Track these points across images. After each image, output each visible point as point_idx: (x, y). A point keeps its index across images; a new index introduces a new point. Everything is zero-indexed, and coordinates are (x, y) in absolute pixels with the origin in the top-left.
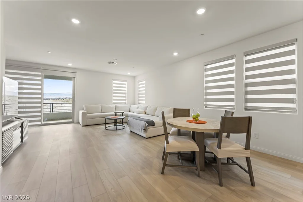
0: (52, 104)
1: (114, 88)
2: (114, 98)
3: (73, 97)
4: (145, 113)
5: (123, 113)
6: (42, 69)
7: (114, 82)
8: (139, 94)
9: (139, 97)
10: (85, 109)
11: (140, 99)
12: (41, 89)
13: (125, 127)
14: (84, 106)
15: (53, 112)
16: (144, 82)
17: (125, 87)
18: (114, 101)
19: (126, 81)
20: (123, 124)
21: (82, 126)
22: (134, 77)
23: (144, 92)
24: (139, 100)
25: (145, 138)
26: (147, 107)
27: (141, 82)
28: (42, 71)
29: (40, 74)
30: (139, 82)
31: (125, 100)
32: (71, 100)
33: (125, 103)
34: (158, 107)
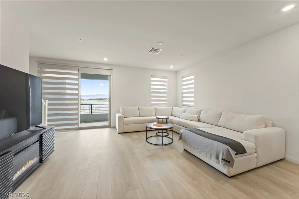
0: (91, 105)
1: (152, 87)
2: (153, 98)
3: (109, 98)
4: (199, 120)
5: (167, 119)
6: (79, 67)
7: (152, 79)
8: (183, 93)
9: (183, 97)
10: (121, 111)
11: (184, 99)
12: (78, 89)
13: (172, 139)
14: (120, 108)
15: (92, 113)
16: (193, 77)
17: (165, 85)
18: (153, 102)
19: (166, 78)
20: (167, 133)
21: (119, 133)
22: (176, 72)
23: (193, 90)
24: (183, 101)
25: (227, 176)
26: (201, 111)
27: (186, 77)
28: (79, 69)
29: (77, 72)
30: (183, 78)
31: (165, 101)
32: (107, 100)
33: (166, 104)
34: (223, 112)
